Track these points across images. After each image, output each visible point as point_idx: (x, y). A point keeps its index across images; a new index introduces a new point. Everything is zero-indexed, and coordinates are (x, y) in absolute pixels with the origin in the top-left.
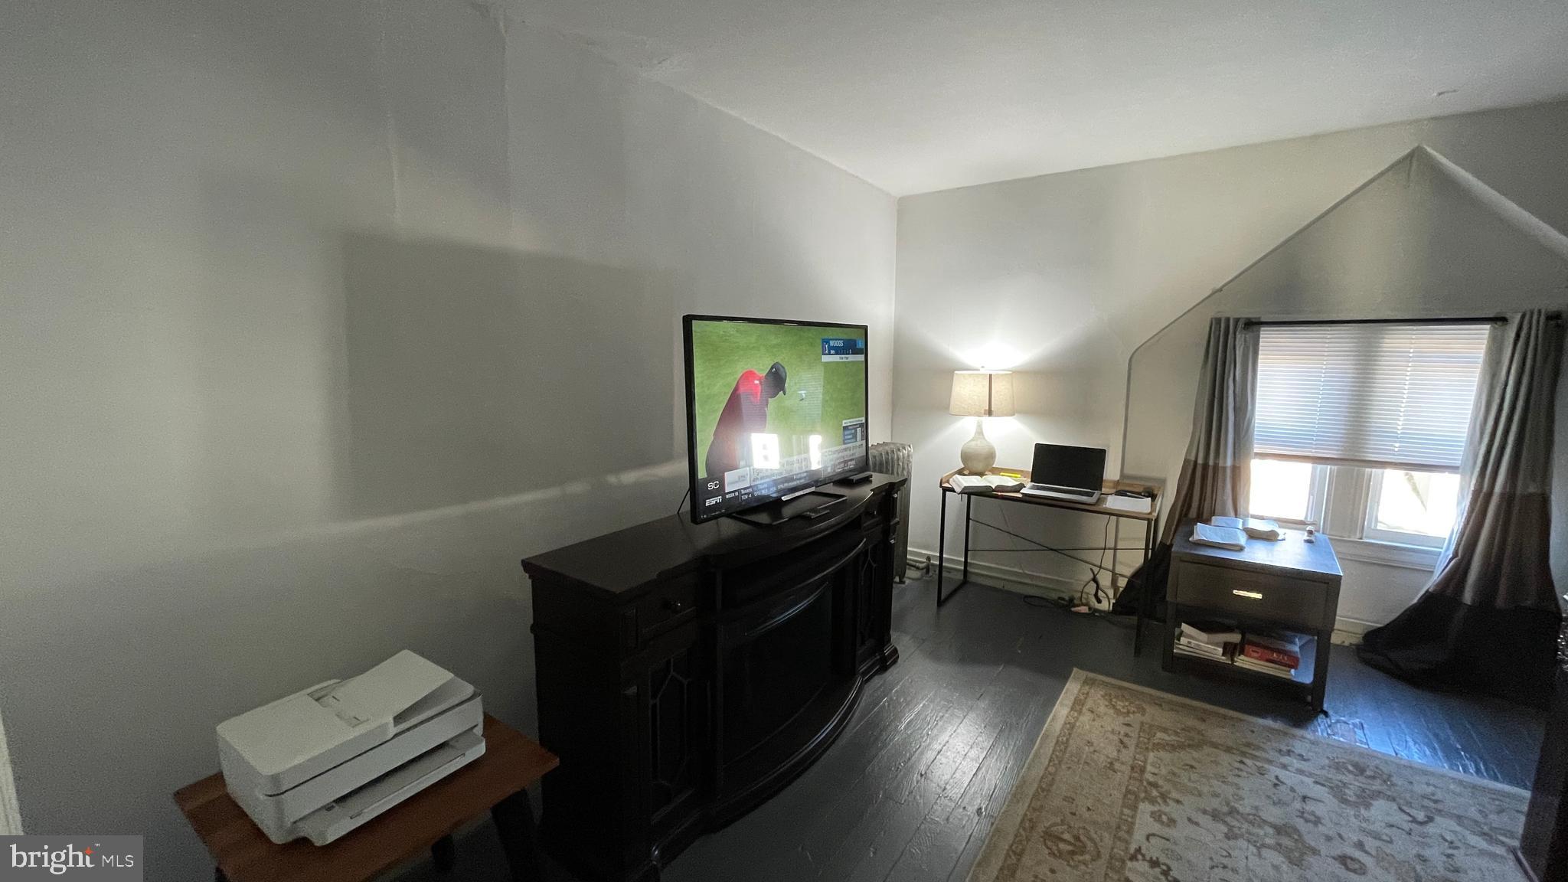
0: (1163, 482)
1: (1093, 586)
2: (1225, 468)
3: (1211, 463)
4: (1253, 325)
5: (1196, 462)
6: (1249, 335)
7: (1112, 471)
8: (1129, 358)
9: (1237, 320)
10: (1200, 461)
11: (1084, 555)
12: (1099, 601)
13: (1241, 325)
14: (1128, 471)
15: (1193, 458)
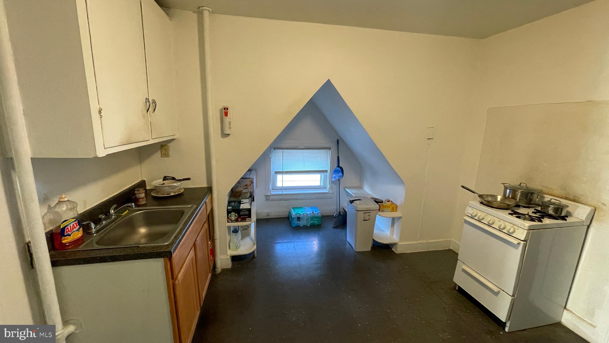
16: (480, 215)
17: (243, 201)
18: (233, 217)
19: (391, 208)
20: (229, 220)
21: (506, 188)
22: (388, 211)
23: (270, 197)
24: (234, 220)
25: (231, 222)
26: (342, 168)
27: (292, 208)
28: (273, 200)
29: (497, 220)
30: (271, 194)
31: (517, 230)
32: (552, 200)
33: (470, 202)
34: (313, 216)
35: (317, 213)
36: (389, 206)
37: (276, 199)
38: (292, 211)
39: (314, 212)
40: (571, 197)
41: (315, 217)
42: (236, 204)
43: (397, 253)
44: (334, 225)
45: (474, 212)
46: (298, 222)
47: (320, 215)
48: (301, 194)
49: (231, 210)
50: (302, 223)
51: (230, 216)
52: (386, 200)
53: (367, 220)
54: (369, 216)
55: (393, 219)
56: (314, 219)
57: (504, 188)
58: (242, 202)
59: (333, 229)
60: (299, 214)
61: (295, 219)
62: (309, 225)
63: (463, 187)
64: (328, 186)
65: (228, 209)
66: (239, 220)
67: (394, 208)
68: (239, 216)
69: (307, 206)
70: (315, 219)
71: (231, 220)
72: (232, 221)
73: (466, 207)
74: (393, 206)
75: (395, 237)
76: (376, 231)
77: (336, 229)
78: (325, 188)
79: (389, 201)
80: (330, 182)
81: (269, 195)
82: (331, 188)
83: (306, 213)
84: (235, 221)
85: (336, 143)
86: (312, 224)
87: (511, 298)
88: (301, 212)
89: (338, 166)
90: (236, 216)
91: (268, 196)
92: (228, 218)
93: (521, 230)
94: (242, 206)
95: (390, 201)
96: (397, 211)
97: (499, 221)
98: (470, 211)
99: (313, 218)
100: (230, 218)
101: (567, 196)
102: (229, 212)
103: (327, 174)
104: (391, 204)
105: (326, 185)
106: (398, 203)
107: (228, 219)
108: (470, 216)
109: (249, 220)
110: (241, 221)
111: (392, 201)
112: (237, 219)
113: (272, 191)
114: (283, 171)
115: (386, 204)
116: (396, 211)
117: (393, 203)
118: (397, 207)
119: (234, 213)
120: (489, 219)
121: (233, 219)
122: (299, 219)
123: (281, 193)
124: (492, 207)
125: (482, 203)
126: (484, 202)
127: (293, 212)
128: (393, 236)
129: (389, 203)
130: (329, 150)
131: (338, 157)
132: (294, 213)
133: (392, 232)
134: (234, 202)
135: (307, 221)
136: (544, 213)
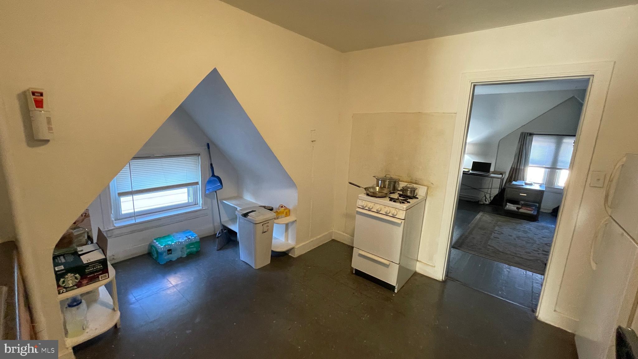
0: (505, 173)
1: (485, 197)
2: (521, 169)
3: (518, 167)
4: (531, 134)
5: (514, 168)
6: (530, 137)
7: (492, 169)
8: (499, 140)
9: (527, 133)
10: (515, 167)
11: (482, 190)
12: (486, 201)
13: (528, 135)
14: (496, 170)
15: (513, 167)
16: (370, 205)
17: (82, 251)
18: (70, 282)
19: (285, 213)
20: (61, 288)
21: (378, 180)
22: (283, 217)
23: (113, 232)
24: (73, 286)
25: (67, 291)
26: (218, 178)
27: (155, 239)
28: (121, 235)
29: (383, 207)
30: (115, 226)
31: (398, 212)
32: (408, 185)
33: (359, 195)
34: (190, 243)
35: (194, 237)
36: (283, 212)
37: (125, 233)
38: (157, 243)
39: (190, 237)
40: (414, 181)
41: (192, 244)
42: (71, 259)
43: (295, 257)
44: (218, 247)
45: (364, 203)
46: (170, 255)
47: (198, 239)
48: (164, 218)
49: (64, 271)
50: (174, 257)
51: (64, 282)
52: (279, 206)
53: (266, 231)
54: (268, 226)
55: (287, 225)
56: (191, 247)
57: (376, 180)
58: (80, 253)
59: (219, 251)
60: (168, 245)
61: (163, 253)
62: (185, 256)
63: (350, 183)
64: (200, 201)
65: (56, 272)
66: (85, 282)
67: (288, 213)
68: (83, 276)
69: (177, 232)
70: (193, 246)
71: (66, 288)
72: (68, 289)
73: (357, 200)
74: (287, 211)
75: (290, 241)
76: (274, 241)
77: (222, 252)
78: (195, 205)
79: (282, 207)
80: (203, 195)
81: (112, 230)
82: (205, 203)
83: (179, 242)
84: (76, 287)
85: (206, 147)
86: (189, 254)
87: (398, 265)
88: (171, 242)
89: (213, 175)
90: (76, 278)
91: (109, 231)
92: (59, 286)
93: (401, 212)
94: (85, 259)
95: (284, 207)
96: (291, 215)
97: (385, 207)
98: (360, 203)
99: (188, 246)
100: (64, 285)
101: (411, 181)
102: (59, 276)
103: (197, 188)
104: (285, 210)
105: (196, 201)
106: (291, 207)
107: (59, 288)
108: (362, 208)
109: (106, 276)
110: (88, 284)
111: (285, 207)
112: (79, 282)
113: (115, 223)
114: (133, 190)
115: (280, 210)
116: (289, 215)
117: (286, 208)
118: (289, 211)
119: (72, 275)
120: (378, 207)
121: (71, 285)
122: (170, 252)
123: (133, 222)
124: (376, 197)
125: (368, 195)
126: (370, 194)
127: (159, 245)
128: (288, 241)
129: (283, 208)
130: (197, 156)
131: (211, 165)
132: (161, 245)
133: (287, 238)
134: (63, 255)
135: (181, 251)
136: (405, 195)
